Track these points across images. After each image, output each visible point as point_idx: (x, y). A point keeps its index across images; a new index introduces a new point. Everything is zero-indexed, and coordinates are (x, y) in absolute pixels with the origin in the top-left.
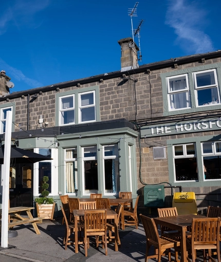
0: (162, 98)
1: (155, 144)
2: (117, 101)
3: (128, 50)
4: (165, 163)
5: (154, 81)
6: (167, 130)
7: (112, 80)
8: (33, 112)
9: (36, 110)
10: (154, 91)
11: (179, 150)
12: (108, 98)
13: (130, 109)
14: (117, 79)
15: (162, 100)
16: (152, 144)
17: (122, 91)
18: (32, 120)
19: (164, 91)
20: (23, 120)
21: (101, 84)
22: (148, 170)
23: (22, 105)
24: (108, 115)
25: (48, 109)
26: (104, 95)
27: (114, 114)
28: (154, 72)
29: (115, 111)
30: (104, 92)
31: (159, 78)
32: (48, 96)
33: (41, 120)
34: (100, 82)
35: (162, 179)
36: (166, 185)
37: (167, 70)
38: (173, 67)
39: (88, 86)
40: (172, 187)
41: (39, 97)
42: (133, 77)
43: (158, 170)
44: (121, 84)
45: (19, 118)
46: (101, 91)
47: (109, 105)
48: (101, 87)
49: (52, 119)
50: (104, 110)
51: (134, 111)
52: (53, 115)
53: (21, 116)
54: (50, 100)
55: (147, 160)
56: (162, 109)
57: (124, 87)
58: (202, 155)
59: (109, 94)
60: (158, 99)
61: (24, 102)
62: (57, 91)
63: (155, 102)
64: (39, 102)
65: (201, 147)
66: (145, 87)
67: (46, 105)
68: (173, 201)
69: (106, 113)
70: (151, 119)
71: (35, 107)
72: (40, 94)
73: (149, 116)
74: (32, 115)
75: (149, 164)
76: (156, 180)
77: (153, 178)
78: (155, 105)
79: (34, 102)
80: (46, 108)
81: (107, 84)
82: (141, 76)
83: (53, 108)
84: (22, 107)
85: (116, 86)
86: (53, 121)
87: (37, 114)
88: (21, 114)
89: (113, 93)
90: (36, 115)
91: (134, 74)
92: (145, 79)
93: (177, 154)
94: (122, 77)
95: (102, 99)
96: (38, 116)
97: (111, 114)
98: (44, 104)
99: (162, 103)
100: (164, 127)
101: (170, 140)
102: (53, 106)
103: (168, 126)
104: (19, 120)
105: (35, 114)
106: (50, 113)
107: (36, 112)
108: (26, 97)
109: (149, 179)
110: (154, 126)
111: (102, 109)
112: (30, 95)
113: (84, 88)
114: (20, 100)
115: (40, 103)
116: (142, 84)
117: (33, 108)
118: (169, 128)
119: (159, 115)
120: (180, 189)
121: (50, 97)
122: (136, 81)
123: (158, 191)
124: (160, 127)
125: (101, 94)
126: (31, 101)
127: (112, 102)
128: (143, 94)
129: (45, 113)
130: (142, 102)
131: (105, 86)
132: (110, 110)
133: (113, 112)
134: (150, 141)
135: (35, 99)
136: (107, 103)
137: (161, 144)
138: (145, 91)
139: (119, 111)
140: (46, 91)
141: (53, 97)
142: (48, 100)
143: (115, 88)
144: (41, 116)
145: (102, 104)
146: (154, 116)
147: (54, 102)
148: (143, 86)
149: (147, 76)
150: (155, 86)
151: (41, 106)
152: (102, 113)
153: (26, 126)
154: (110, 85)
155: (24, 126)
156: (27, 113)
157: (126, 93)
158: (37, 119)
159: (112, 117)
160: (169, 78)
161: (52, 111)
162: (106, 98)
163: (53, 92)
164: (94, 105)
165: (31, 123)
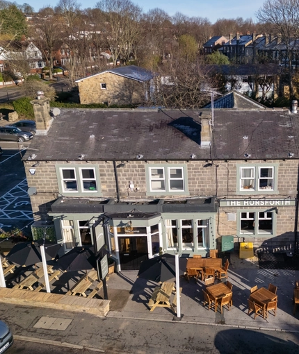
0: (236, 181)
1: (229, 211)
2: (202, 179)
4: (235, 223)
5: (231, 168)
6: (238, 204)
7: (198, 162)
8: (121, 177)
9: (125, 175)
10: (231, 175)
12: (195, 175)
13: (212, 186)
14: (203, 162)
15: (236, 183)
16: (227, 211)
17: (206, 172)
18: (121, 184)
19: (238, 177)
20: (110, 182)
21: (189, 163)
22: (223, 227)
23: (106, 168)
24: (195, 188)
25: (138, 177)
26: (191, 172)
27: (200, 188)
29: (200, 186)
30: (191, 170)
31: (235, 167)
32: (137, 165)
33: (132, 186)
35: (232, 232)
36: (234, 236)
37: (241, 162)
38: (246, 161)
40: (238, 238)
41: (127, 164)
42: (215, 162)
43: (230, 227)
44: (206, 166)
45: (105, 180)
46: (188, 169)
47: (196, 181)
48: (188, 166)
49: (143, 185)
50: (191, 184)
51: (215, 188)
52: (144, 182)
53: (107, 179)
54: (139, 169)
55: (223, 220)
56: (235, 189)
57: (208, 169)
58: (258, 218)
59: (195, 172)
60: (233, 182)
61: (109, 166)
62: (146, 162)
64: (127, 168)
65: (257, 215)
66: (224, 172)
67: (135, 172)
68: (241, 249)
69: (192, 186)
71: (123, 172)
72: (127, 162)
73: (226, 193)
74: (121, 179)
76: (229, 233)
77: (226, 231)
78: (231, 186)
79: (121, 168)
80: (135, 175)
81: (194, 164)
82: (221, 163)
84: (108, 171)
85: (201, 167)
86: (144, 187)
87: (127, 179)
88: (107, 177)
89: (199, 172)
90: (125, 180)
92: (225, 166)
93: (243, 217)
95: (190, 176)
96: (128, 181)
97: (197, 188)
98: (133, 172)
99: (236, 185)
100: (236, 201)
101: (239, 209)
102: (144, 175)
104: (106, 182)
105: (123, 179)
107: (125, 177)
108: (111, 163)
109: (224, 233)
111: (189, 183)
112: (117, 161)
113: (173, 164)
114: (104, 164)
115: (128, 170)
116: (222, 169)
117: (121, 173)
118: (239, 202)
119: (233, 193)
120: (244, 239)
121: (139, 166)
122: (217, 166)
123: (231, 243)
124: (233, 201)
125: (188, 172)
126: (119, 166)
127: (198, 179)
128: (222, 177)
129: (134, 179)
130: (221, 182)
131: (192, 165)
133: (198, 186)
134: (226, 209)
135: (122, 165)
136: (194, 179)
137: (233, 212)
138: (224, 175)
139: (203, 186)
141: (143, 166)
142: (137, 169)
143: (201, 169)
144: (131, 182)
145: (189, 179)
146: (230, 193)
147: (144, 171)
149: (226, 164)
150: (232, 172)
151: (129, 173)
152: (189, 186)
153: (115, 189)
154: (196, 165)
155: (112, 188)
156: (114, 177)
157: (209, 174)
158: (128, 184)
159: (198, 190)
160: (242, 168)
161: (142, 179)
162: (193, 175)
163: (142, 163)
164: (182, 179)
165: (121, 186)
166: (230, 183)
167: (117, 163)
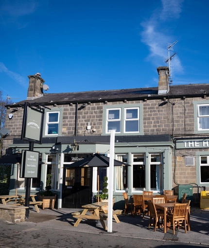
0: (194, 120)
1: (187, 154)
2: (157, 118)
3: (165, 77)
4: (194, 169)
5: (188, 106)
6: (197, 144)
7: (154, 101)
8: (81, 119)
9: (84, 117)
10: (187, 113)
11: (204, 160)
12: (151, 115)
13: (168, 126)
14: (159, 100)
15: (194, 121)
16: (184, 154)
17: (162, 111)
18: (80, 126)
19: (195, 115)
20: (70, 125)
21: (145, 103)
22: (181, 174)
23: (69, 111)
24: (150, 129)
25: (96, 118)
26: (147, 112)
27: (155, 128)
28: (188, 99)
29: (155, 126)
30: (147, 110)
31: (192, 105)
32: (96, 106)
33: (89, 127)
34: (144, 101)
35: (191, 181)
36: (194, 185)
37: (198, 99)
38: (203, 97)
39: (133, 103)
40: (198, 187)
41: (87, 106)
42: (172, 100)
43: (188, 174)
44: (161, 105)
45: (67, 122)
46: (144, 108)
47: (151, 120)
48: (144, 105)
49: (99, 127)
50: (146, 124)
51: (171, 128)
52: (101, 124)
53: (69, 121)
54: (98, 110)
55: (180, 166)
56: (193, 128)
57: (164, 108)
59: (151, 111)
60: (190, 121)
61: (72, 109)
62: (105, 103)
63: (188, 123)
66: (181, 110)
67: (94, 114)
68: (201, 197)
69: (148, 127)
70: (185, 135)
71: (83, 115)
72: (88, 104)
73: (183, 133)
74: (80, 121)
75: (182, 169)
76: (187, 181)
77: (184, 180)
78: (188, 125)
79: (82, 110)
80: (94, 117)
81: (150, 104)
82: (177, 101)
83: (100, 117)
84: (70, 114)
85: (157, 106)
86: (100, 129)
87: (85, 121)
88: (69, 120)
89: (154, 111)
90: (84, 122)
91: (173, 98)
92: (181, 103)
93: (202, 162)
94: (163, 99)
95: (145, 115)
96: (86, 122)
97: (152, 128)
98: (92, 113)
99: (193, 124)
100: (194, 142)
101: (198, 152)
103: (197, 142)
104: (67, 125)
105: (82, 121)
106: (98, 122)
107: (84, 119)
108: (74, 106)
109: (181, 181)
110: (187, 140)
111: (145, 123)
112: (79, 103)
113: (130, 104)
114: (68, 107)
115: (88, 112)
116: (179, 107)
117: (81, 116)
118: (198, 143)
119: (191, 133)
120: (204, 188)
121: (98, 108)
122: (174, 104)
123: (190, 190)
124: (191, 142)
125: (144, 111)
126: (80, 109)
127: (153, 119)
128: (179, 115)
129: (92, 121)
130: (178, 121)
131: (149, 105)
132: (152, 125)
133: (154, 126)
134: (183, 152)
135: (83, 107)
136: (149, 119)
137: (191, 155)
138: (180, 113)
139: (159, 126)
140: (94, 102)
141: (101, 108)
142: (96, 110)
143: (157, 108)
144: (89, 123)
145: (145, 119)
146: (187, 133)
147: (102, 112)
148: (179, 109)
149: (183, 101)
150: (189, 110)
151: (88, 115)
152: (145, 127)
153: (74, 131)
154: (152, 105)
155: (71, 130)
156: (75, 119)
157: (165, 113)
158: (85, 126)
159: (153, 130)
160: (199, 105)
161: (100, 120)
162: (149, 115)
163: (101, 104)
164: (138, 119)
165: (79, 128)
166: (188, 122)
167: (79, 106)
